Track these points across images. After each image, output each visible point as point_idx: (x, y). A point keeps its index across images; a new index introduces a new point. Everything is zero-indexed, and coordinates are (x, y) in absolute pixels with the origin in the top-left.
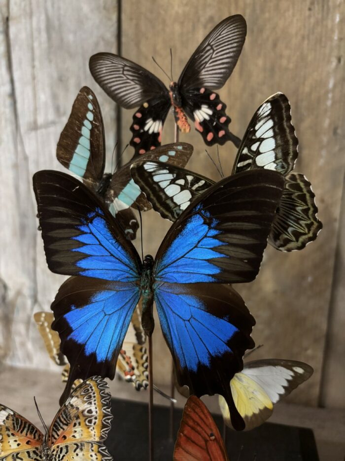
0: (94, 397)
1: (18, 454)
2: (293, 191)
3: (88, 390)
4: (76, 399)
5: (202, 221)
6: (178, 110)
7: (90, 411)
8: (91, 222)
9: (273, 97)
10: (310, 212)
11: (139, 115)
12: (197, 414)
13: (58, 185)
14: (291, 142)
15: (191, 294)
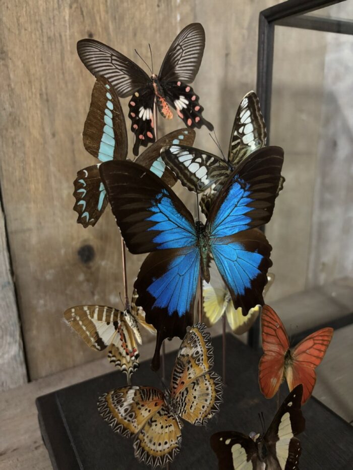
4: (185, 348)
7: (197, 353)
12: (268, 316)
13: (126, 174)
15: (235, 241)
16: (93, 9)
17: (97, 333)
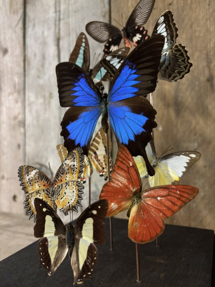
0: (76, 158)
1: (39, 191)
2: (177, 53)
3: (74, 155)
4: (68, 160)
5: (128, 67)
6: (125, 39)
8: (79, 81)
9: (165, 13)
10: (186, 60)
11: (107, 45)
12: (124, 154)
14: (174, 30)
15: (125, 105)
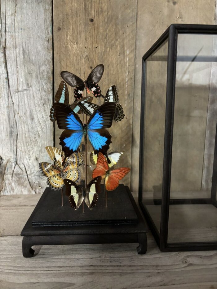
1: (54, 175)
2: (118, 108)
3: (73, 156)
4: (69, 159)
5: (98, 114)
7: (74, 161)
8: (70, 116)
9: (112, 86)
11: (76, 89)
12: (101, 156)
16: (93, 58)
17: (55, 156)
